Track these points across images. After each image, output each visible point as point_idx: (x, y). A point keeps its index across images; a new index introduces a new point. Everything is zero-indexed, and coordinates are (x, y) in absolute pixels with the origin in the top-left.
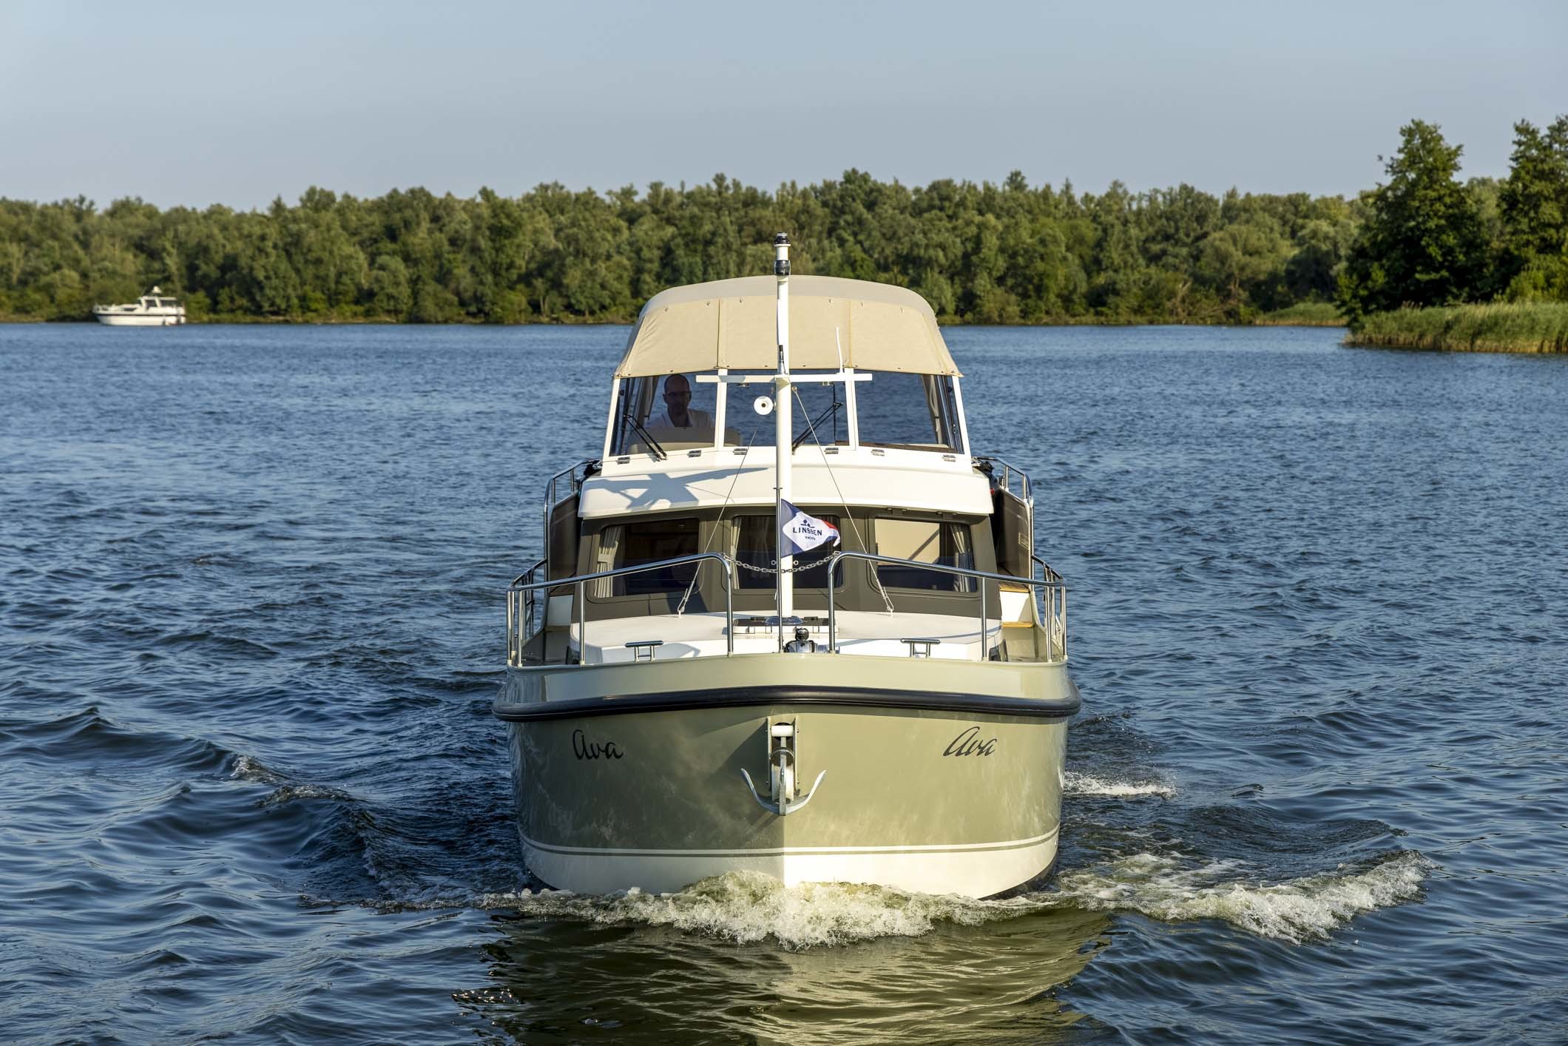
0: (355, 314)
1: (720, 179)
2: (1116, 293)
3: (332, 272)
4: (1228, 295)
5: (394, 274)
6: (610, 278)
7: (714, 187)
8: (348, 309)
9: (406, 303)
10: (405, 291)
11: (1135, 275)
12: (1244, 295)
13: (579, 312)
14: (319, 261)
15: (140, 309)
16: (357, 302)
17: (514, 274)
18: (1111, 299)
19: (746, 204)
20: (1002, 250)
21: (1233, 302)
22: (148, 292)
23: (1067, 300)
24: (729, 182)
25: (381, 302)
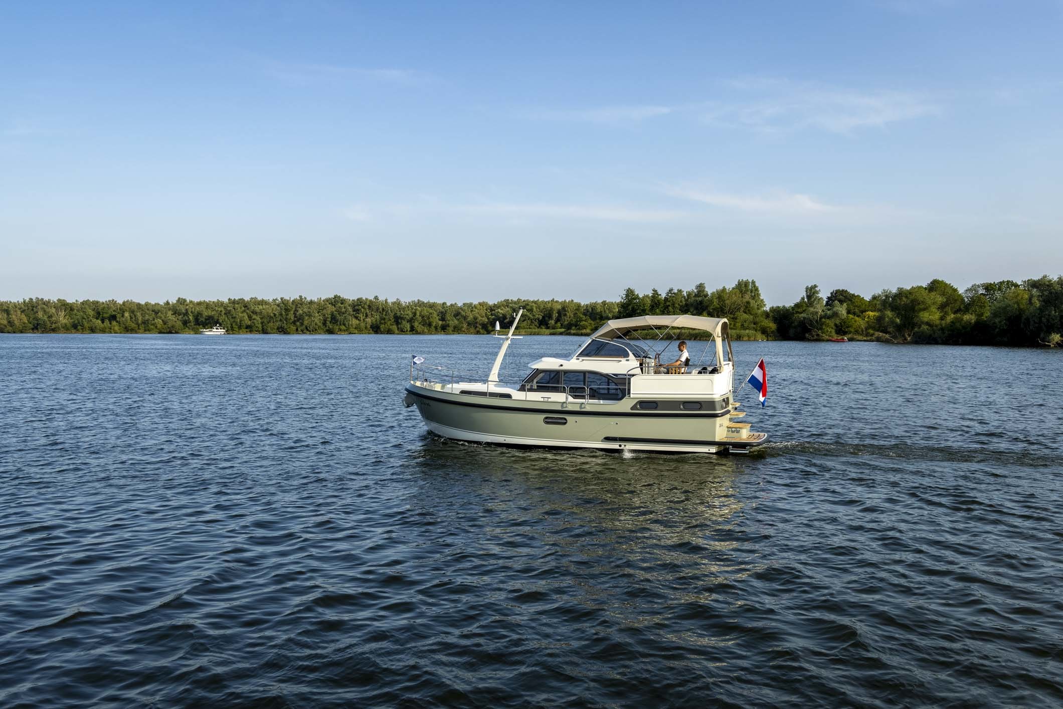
0: (247, 332)
1: (301, 297)
2: (449, 326)
3: (239, 320)
4: (477, 327)
5: (257, 321)
6: (318, 322)
7: (298, 298)
8: (245, 330)
9: (260, 329)
10: (260, 326)
11: (453, 322)
12: (480, 327)
13: (310, 331)
14: (235, 318)
15: (215, 330)
16: (246, 328)
17: (291, 321)
18: (448, 328)
19: (309, 303)
20: (420, 316)
21: (478, 329)
22: (216, 326)
23: (436, 328)
24: (303, 297)
25: (254, 329)
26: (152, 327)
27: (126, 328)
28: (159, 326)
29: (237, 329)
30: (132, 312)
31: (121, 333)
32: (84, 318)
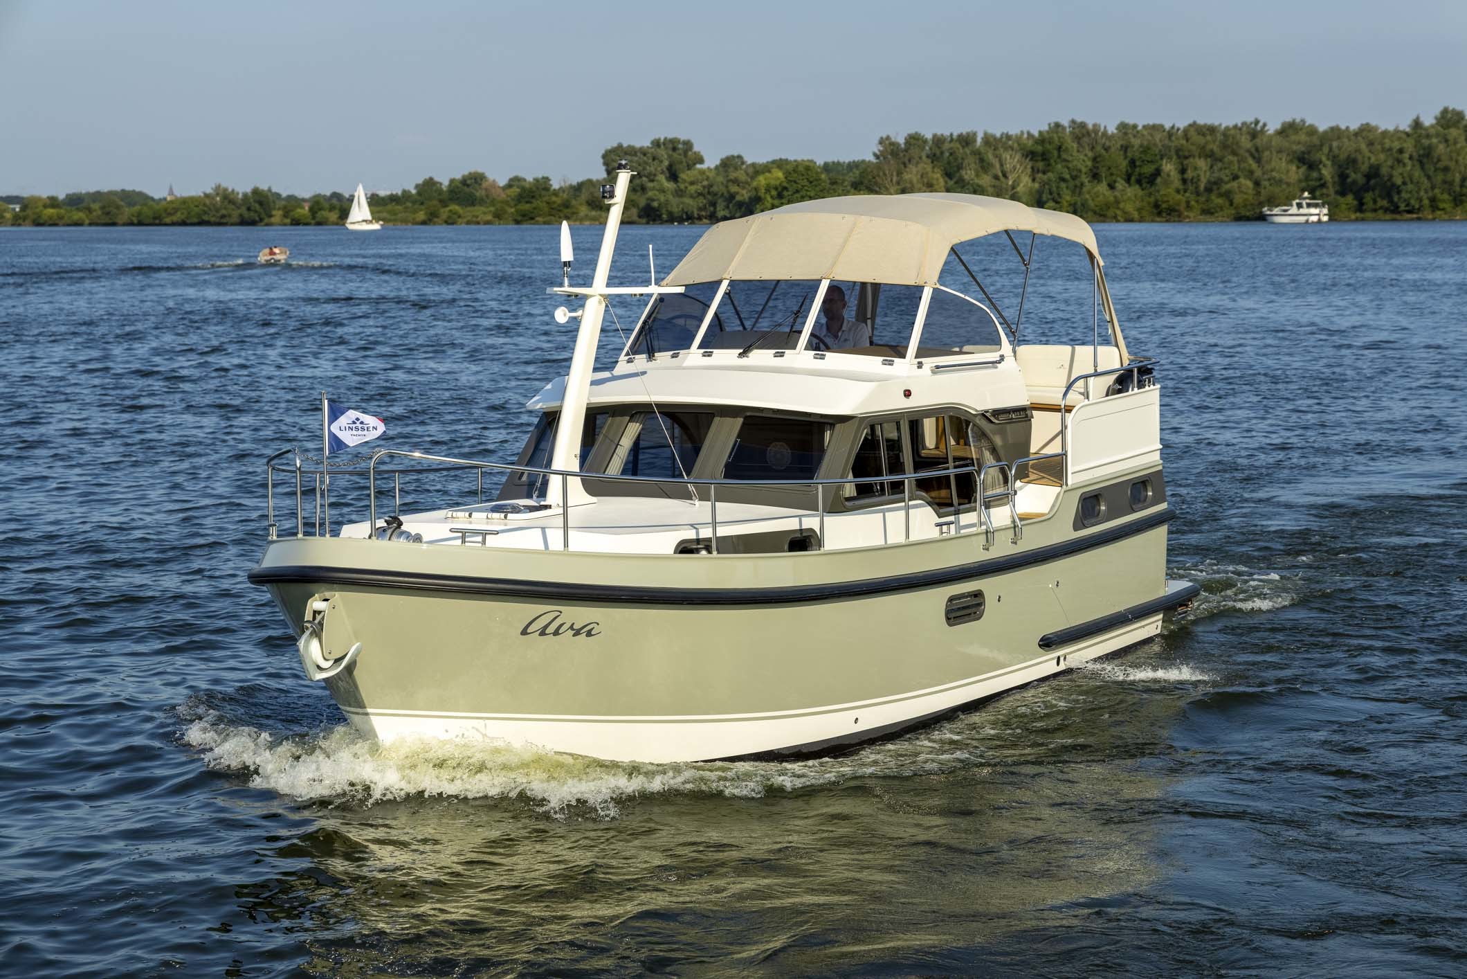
3: (1458, 177)
15: (1292, 210)
26: (1220, 201)
27: (1156, 206)
28: (1238, 199)
29: (1447, 206)
30: (1182, 156)
31: (1141, 220)
32: (1063, 180)
